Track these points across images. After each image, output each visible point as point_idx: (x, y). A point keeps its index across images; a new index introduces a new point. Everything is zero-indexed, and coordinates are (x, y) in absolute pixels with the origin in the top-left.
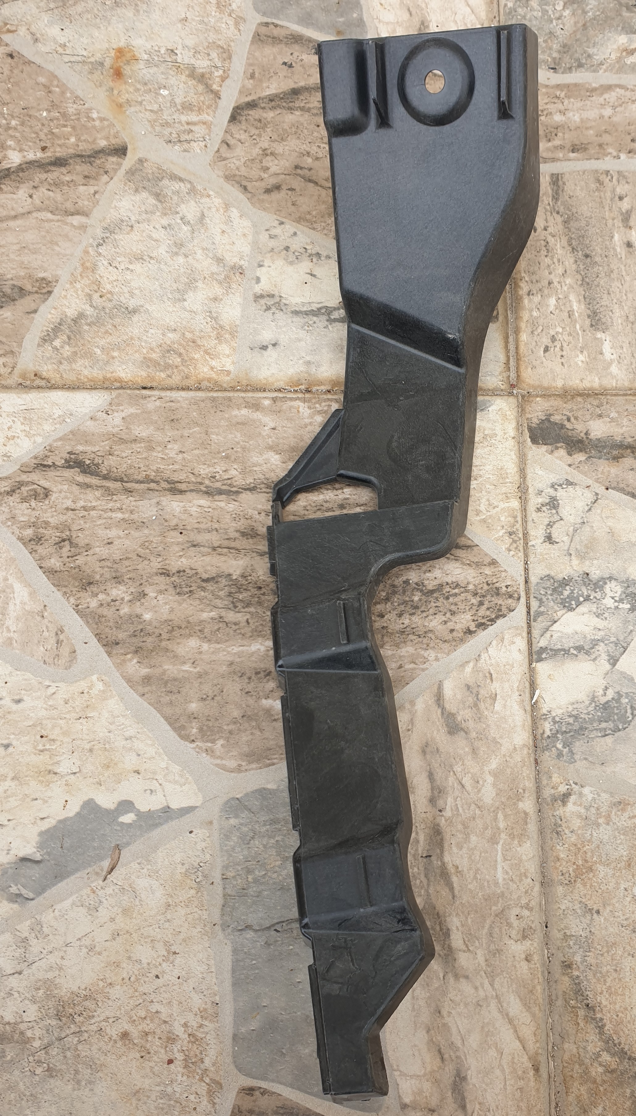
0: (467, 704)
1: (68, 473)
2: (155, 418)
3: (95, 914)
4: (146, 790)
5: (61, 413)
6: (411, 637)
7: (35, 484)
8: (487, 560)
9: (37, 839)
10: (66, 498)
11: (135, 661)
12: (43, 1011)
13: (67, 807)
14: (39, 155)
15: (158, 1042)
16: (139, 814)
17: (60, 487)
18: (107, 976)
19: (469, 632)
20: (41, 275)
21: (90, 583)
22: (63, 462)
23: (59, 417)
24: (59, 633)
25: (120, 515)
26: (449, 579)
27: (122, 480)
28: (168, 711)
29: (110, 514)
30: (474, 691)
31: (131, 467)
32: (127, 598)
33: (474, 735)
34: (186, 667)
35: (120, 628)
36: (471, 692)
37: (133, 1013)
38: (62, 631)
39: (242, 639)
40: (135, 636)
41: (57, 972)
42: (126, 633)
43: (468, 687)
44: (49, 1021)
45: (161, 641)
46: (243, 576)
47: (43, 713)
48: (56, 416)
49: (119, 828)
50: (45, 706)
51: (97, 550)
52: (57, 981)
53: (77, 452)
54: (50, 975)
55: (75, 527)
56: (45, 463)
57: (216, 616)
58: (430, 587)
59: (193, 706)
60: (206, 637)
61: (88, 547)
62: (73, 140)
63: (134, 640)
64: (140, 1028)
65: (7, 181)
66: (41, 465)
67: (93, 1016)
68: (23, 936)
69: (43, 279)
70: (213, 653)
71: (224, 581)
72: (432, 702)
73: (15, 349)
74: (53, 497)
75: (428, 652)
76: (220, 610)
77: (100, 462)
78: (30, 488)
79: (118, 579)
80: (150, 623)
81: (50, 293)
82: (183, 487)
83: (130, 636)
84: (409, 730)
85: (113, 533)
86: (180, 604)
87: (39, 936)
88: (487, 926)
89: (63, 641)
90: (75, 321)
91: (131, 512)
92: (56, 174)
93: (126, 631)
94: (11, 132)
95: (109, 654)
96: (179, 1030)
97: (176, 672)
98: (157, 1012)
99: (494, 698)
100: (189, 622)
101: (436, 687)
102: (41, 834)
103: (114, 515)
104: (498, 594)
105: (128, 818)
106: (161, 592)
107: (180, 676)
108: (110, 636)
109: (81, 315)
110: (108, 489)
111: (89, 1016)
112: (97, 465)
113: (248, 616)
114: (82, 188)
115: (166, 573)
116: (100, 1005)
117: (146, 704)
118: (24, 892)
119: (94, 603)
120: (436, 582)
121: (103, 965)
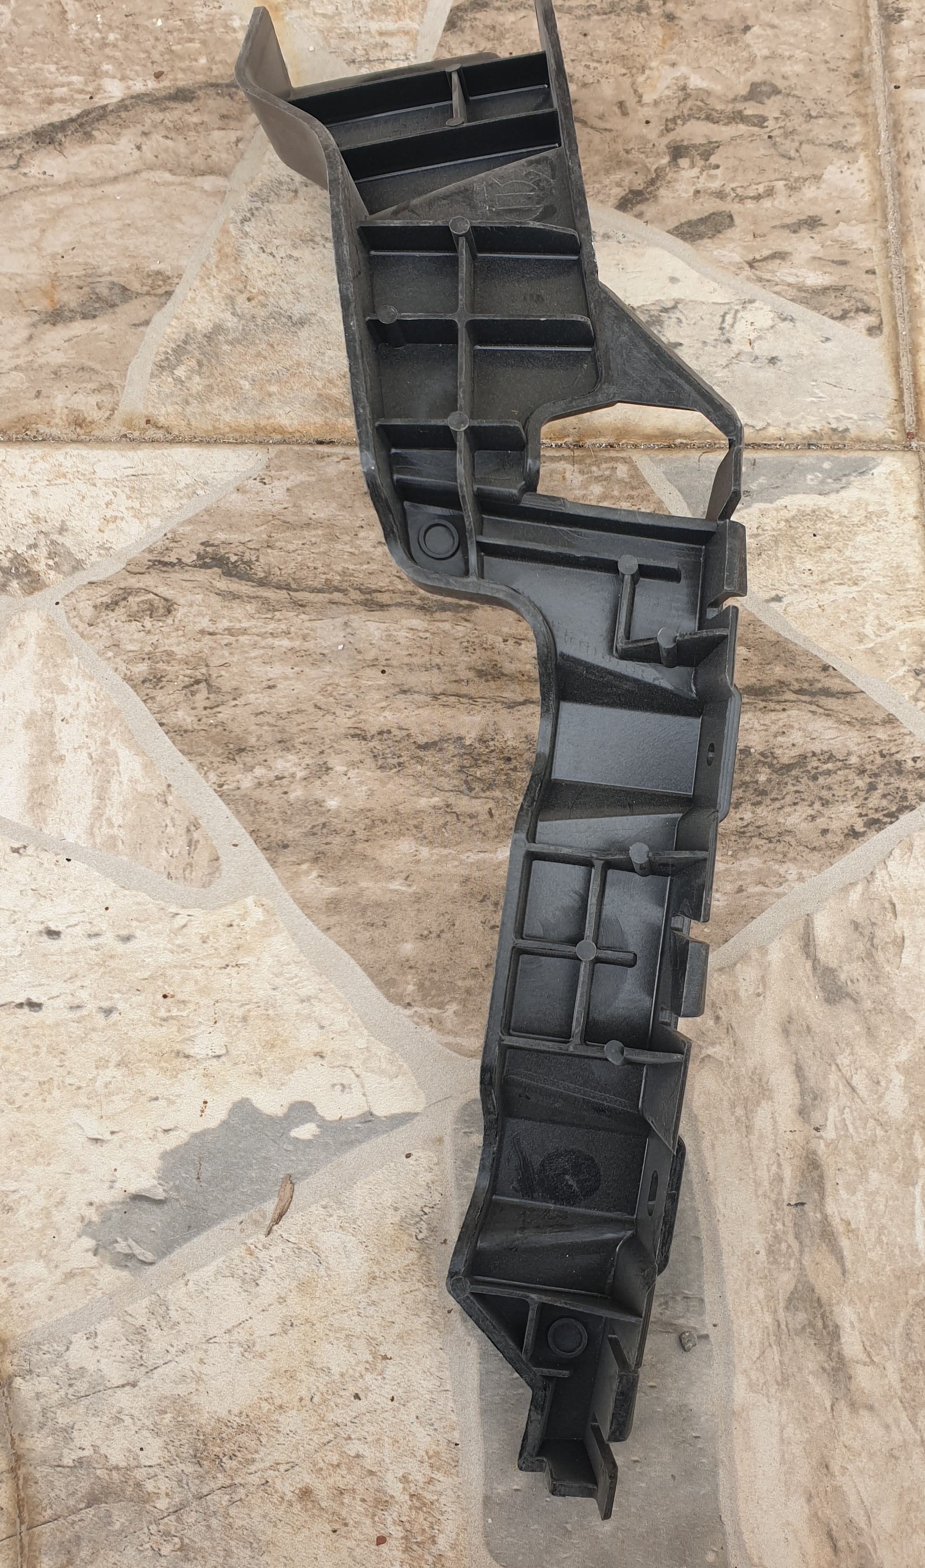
0: (856, 953)
1: (203, 576)
2: (338, 489)
3: (254, 1290)
4: (333, 1085)
5: (189, 481)
6: (756, 841)
7: (149, 592)
8: (880, 716)
9: (159, 1163)
10: (200, 614)
11: (314, 874)
12: (172, 1449)
13: (207, 1111)
14: (152, 84)
15: (360, 1507)
16: (324, 1124)
17: (190, 597)
18: (275, 1393)
19: (853, 834)
20: (156, 267)
21: (241, 750)
22: (195, 557)
23: (187, 486)
24: (193, 828)
25: (286, 643)
26: (817, 747)
27: (288, 588)
28: (369, 955)
29: (270, 641)
30: (867, 932)
31: (302, 566)
32: (300, 774)
33: (868, 1004)
34: (396, 885)
35: (290, 822)
36: (861, 933)
37: (318, 1457)
38: (197, 826)
39: (483, 841)
40: (314, 834)
41: (194, 1385)
42: (298, 830)
43: (856, 926)
44: (182, 1466)
45: (355, 842)
46: (482, 740)
47: (168, 957)
48: (181, 485)
49: (290, 1148)
50: (169, 946)
51: (252, 697)
52: (194, 1399)
53: (216, 543)
54: (182, 1390)
55: (215, 661)
56: (166, 559)
57: (441, 804)
58: (785, 760)
59: (408, 948)
60: (425, 838)
61: (236, 693)
62: (203, 61)
63: (312, 840)
64: (331, 1481)
65: (102, 125)
66: (160, 562)
67: (254, 1460)
68: (138, 1323)
69: (158, 273)
70: (437, 862)
71: (451, 749)
72: (795, 948)
73: (116, 382)
74: (180, 613)
75: (785, 866)
76: (447, 794)
77: (254, 558)
78: (143, 598)
79: (284, 744)
80: (337, 813)
81: (169, 294)
82: (384, 598)
83: (306, 835)
84: (759, 995)
85: (276, 671)
86: (384, 784)
87: (163, 1324)
88: (901, 1323)
89: (198, 841)
90: (209, 337)
91: (305, 638)
92: (177, 112)
93: (299, 826)
94: (108, 51)
95: (273, 863)
96: (395, 1488)
97: (379, 892)
98: (358, 1456)
99: (900, 943)
100: (398, 813)
101: (801, 925)
102: (164, 1156)
103: (277, 642)
104: (900, 772)
105: (305, 1131)
106: (353, 764)
107: (386, 899)
108: (273, 835)
109: (218, 329)
110: (266, 601)
111: (247, 1460)
112: (249, 563)
113: (491, 804)
114: (217, 135)
115: (360, 735)
116: (264, 1441)
117: (332, 944)
118: (138, 1250)
119: (247, 782)
120: (795, 752)
121: (267, 1374)
